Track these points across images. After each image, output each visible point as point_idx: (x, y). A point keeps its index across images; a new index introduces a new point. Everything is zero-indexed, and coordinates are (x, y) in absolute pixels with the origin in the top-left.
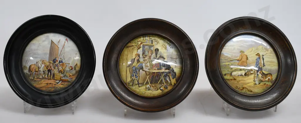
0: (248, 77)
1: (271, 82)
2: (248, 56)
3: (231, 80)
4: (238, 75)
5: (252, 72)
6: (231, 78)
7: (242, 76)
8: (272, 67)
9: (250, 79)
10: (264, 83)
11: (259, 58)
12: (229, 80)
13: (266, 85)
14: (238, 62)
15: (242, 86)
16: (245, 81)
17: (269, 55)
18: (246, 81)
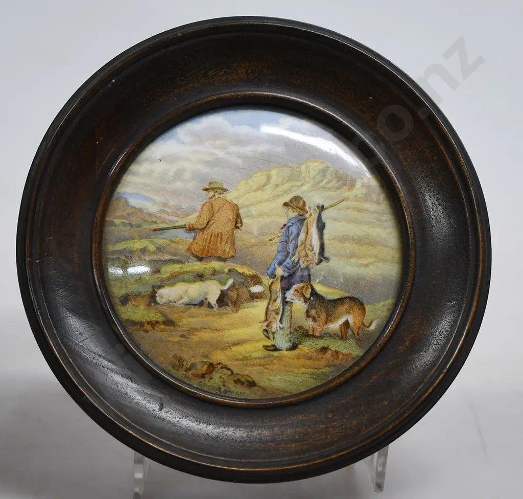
0: (237, 311)
1: (359, 342)
2: (241, 211)
3: (153, 324)
4: (185, 300)
5: (256, 289)
6: (153, 316)
7: (204, 310)
8: (367, 265)
9: (247, 323)
10: (321, 343)
11: (302, 220)
12: (141, 324)
13: (329, 355)
14: (188, 238)
15: (206, 357)
16: (217, 333)
17: (355, 209)
18: (226, 333)
